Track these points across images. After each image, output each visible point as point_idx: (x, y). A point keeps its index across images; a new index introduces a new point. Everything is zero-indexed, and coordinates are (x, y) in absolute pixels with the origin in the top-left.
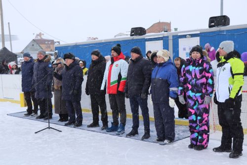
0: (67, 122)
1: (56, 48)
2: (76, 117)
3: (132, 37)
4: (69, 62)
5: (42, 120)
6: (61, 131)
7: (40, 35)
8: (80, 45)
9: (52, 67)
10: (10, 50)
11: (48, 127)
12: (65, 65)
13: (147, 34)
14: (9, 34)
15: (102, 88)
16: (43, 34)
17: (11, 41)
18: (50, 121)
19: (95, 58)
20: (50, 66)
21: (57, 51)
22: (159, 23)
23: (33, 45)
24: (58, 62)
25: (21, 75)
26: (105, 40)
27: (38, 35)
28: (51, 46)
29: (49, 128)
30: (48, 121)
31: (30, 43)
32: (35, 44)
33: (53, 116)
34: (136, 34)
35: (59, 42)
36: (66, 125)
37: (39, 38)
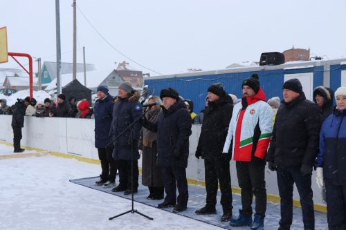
0: (162, 201)
1: (146, 82)
2: (178, 194)
3: (262, 67)
4: (169, 102)
5: (122, 194)
6: (152, 219)
7: (124, 64)
8: (180, 78)
9: (141, 110)
10: (83, 83)
11: (131, 209)
12: (162, 107)
13: (286, 63)
14: (83, 62)
15: (226, 150)
16: (128, 64)
17: (85, 71)
18: (135, 197)
19: (213, 97)
20: (138, 108)
21: (147, 86)
22: (293, 50)
23: (114, 78)
24: (151, 102)
25: (94, 120)
26: (219, 71)
27: (121, 65)
28: (138, 79)
29: (133, 211)
30: (130, 197)
31: (110, 75)
32: (117, 77)
33: (139, 188)
34: (268, 63)
35: (148, 75)
36: (160, 207)
37: (122, 68)
